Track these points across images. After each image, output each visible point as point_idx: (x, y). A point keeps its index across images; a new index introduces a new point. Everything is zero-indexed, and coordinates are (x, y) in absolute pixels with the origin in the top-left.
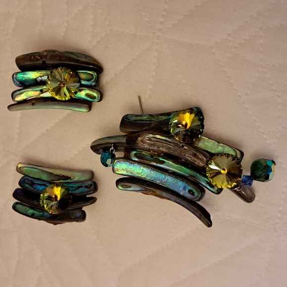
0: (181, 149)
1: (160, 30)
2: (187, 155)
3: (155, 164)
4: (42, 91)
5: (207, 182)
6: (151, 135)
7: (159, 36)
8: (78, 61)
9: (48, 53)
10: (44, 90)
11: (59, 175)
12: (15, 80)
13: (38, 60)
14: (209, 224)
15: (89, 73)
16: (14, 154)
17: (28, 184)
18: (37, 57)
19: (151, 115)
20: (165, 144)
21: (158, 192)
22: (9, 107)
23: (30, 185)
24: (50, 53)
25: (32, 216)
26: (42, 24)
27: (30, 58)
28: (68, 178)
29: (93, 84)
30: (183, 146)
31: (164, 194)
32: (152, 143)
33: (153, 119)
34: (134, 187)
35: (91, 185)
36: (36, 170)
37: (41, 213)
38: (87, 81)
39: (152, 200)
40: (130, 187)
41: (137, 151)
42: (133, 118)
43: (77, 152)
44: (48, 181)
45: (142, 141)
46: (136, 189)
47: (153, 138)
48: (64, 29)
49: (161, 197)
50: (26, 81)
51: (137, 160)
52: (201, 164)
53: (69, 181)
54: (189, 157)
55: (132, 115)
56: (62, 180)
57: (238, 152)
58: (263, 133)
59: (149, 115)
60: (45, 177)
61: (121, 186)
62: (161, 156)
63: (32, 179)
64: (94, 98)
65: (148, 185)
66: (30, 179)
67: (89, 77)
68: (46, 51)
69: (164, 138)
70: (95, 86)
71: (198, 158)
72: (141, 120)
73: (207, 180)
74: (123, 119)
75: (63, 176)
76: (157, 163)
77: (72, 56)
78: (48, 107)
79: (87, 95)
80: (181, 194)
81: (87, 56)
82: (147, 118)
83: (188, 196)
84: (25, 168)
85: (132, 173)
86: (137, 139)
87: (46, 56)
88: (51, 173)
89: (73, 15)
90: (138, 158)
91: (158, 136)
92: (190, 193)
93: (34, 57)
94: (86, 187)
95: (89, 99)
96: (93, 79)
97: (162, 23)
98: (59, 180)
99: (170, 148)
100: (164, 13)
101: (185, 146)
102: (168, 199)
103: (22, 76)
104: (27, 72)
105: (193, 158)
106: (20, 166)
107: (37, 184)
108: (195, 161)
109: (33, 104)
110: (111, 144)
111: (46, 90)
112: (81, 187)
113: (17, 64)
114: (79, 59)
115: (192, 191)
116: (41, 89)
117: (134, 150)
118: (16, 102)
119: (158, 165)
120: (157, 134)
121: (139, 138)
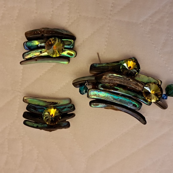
0: (128, 81)
1: (110, 14)
2: (131, 84)
3: (113, 91)
4: (41, 52)
5: (143, 99)
6: (110, 74)
7: (110, 18)
8: (62, 34)
9: (44, 29)
10: (42, 52)
11: (50, 102)
12: (25, 46)
13: (39, 34)
14: (145, 123)
15: (69, 41)
16: (19, 91)
17: (32, 109)
18: (38, 32)
19: (108, 63)
20: (118, 79)
21: (115, 107)
22: (21, 63)
23: (34, 109)
24: (46, 30)
25: (37, 127)
26: (36, 13)
27: (34, 33)
28: (56, 103)
29: (72, 47)
30: (129, 80)
31: (118, 108)
32: (111, 79)
33: (109, 65)
34: (101, 105)
35: (72, 106)
36: (36, 100)
37: (43, 125)
38: (68, 45)
39: (111, 112)
40: (98, 105)
41: (102, 84)
42: (98, 66)
43: (59, 88)
44: (44, 106)
45: (105, 78)
46: (102, 106)
47: (112, 76)
48: (51, 16)
49: (116, 110)
50: (32, 46)
51: (102, 89)
52: (140, 89)
53: (57, 105)
54: (133, 86)
55: (96, 64)
56: (52, 105)
57: (159, 81)
58: (170, 70)
59: (106, 63)
60: (42, 104)
61: (93, 105)
62: (116, 86)
63: (34, 106)
64: (72, 55)
65: (109, 104)
66: (33, 105)
67: (69, 43)
68: (43, 28)
69: (118, 76)
70: (73, 48)
71: (139, 86)
72: (102, 66)
74: (91, 66)
75: (53, 102)
76: (114, 90)
77: (59, 31)
78: (45, 61)
79: (68, 54)
80: (129, 107)
81: (67, 31)
82: (106, 65)
83: (133, 108)
84: (29, 99)
85: (99, 97)
87: (43, 32)
88: (45, 101)
89: (56, 7)
90: (103, 88)
91: (115, 75)
92: (134, 106)
93: (37, 32)
94: (69, 107)
95: (69, 56)
96: (71, 44)
97: (111, 11)
98: (51, 105)
99: (121, 81)
100: (112, 5)
101: (131, 79)
102: (121, 110)
103: (29, 43)
104: (32, 41)
105: (135, 86)
106: (25, 98)
107: (38, 108)
108: (136, 88)
109: (36, 60)
110: (86, 81)
111: (44, 51)
112: (66, 108)
113: (26, 37)
114: (63, 32)
115: (135, 105)
116: (40, 51)
117: (101, 83)
118: (25, 59)
119: (115, 91)
120: (114, 74)
121: (103, 76)
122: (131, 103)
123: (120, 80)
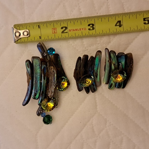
6: (55, 72)
14: (24, 105)
21: (30, 81)
22: (106, 49)
31: (30, 83)
32: (52, 73)
41: (46, 67)
46: (28, 70)
49: (28, 82)
52: (49, 95)
54: (50, 89)
61: (28, 64)
62: (47, 77)
69: (56, 78)
71: (51, 94)
73: (43, 99)
85: (35, 67)
86: (52, 66)
92: (35, 94)
101: (55, 87)
102: (29, 85)
105: (51, 91)
108: (49, 92)
119: (43, 78)
120: (56, 74)
121: (52, 67)
122: (37, 92)
123: (53, 79)
